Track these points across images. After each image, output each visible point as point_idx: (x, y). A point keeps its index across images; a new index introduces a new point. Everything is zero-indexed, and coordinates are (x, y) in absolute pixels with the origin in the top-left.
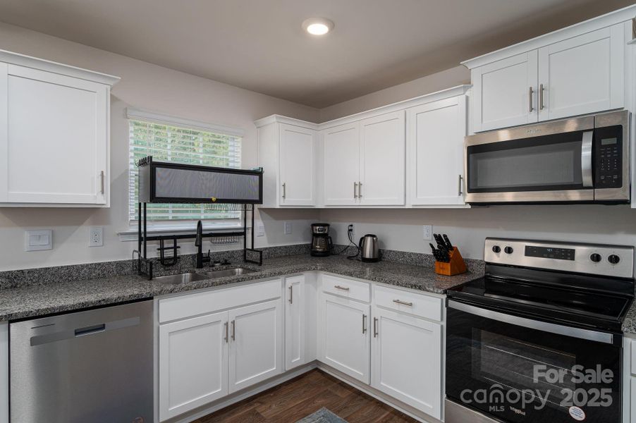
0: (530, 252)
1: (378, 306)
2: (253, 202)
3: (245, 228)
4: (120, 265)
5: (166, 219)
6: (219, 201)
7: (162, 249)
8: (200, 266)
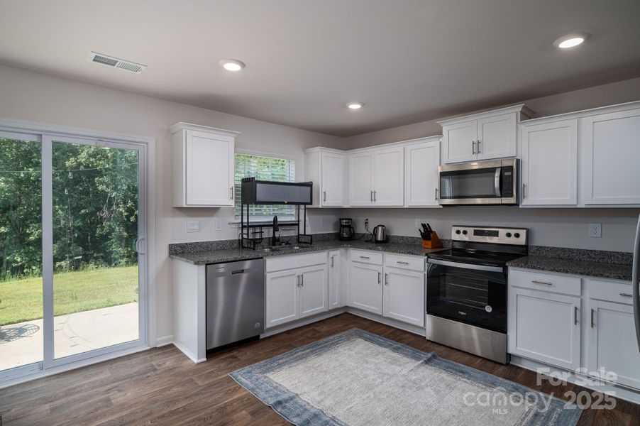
0: (477, 233)
1: (388, 267)
2: (305, 204)
3: (299, 221)
4: (232, 242)
5: (261, 215)
6: (289, 203)
7: (254, 233)
8: (274, 245)
